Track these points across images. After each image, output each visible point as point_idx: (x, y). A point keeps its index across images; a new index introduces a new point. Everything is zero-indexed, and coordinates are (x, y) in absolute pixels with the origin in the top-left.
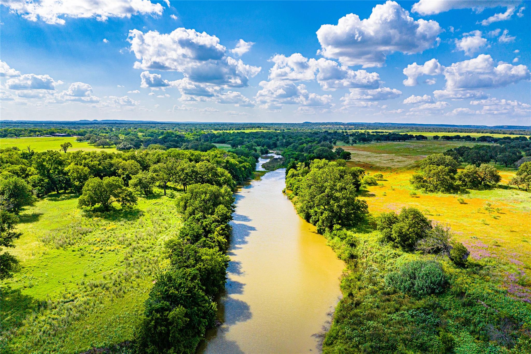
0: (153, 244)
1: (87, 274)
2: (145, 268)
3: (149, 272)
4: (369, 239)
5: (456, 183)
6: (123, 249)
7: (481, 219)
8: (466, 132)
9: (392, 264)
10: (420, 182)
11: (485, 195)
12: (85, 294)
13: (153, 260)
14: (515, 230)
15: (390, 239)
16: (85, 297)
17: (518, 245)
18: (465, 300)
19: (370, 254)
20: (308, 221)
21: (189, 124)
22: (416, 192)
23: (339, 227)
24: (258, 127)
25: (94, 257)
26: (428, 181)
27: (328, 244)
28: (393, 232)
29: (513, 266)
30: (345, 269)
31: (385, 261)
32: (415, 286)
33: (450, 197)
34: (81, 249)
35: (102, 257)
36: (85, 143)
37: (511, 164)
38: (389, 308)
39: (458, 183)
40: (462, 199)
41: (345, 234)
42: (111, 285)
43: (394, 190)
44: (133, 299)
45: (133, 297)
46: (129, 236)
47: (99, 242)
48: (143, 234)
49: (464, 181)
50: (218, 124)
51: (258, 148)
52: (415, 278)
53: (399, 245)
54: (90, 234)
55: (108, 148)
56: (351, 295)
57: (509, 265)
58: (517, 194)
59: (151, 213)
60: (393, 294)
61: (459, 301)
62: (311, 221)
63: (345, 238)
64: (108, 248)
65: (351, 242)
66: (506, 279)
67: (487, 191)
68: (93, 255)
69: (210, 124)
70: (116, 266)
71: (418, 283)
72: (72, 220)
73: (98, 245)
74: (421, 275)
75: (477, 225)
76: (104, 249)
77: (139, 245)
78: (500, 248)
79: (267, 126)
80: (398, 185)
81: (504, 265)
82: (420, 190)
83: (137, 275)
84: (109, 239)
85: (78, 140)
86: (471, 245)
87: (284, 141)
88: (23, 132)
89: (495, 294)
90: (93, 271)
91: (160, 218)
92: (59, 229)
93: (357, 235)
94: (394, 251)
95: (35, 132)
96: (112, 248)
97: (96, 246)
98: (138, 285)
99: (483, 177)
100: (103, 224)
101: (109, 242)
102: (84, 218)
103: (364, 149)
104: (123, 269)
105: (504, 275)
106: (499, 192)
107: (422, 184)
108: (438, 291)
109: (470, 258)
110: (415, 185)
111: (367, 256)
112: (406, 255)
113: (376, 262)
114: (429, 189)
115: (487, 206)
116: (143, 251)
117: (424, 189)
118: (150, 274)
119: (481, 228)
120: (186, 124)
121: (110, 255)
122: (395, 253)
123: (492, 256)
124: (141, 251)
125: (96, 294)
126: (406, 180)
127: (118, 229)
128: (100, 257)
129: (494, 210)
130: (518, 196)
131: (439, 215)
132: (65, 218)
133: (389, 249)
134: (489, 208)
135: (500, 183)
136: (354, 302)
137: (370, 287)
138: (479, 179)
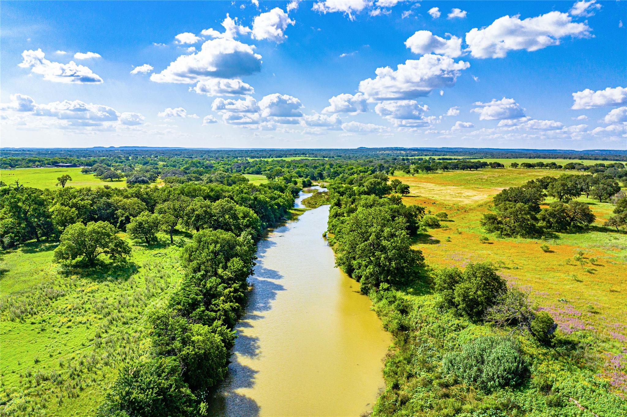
0: (139, 313)
1: (40, 360)
2: (119, 350)
3: (124, 356)
4: (425, 304)
5: (539, 224)
6: (99, 321)
7: (572, 274)
8: (550, 158)
9: (453, 339)
10: (493, 223)
11: (575, 239)
12: (26, 392)
13: (134, 337)
14: (616, 290)
15: (451, 303)
16: (23, 397)
17: (620, 311)
18: (551, 397)
19: (426, 324)
20: (350, 276)
21: (221, 151)
22: (488, 236)
23: (386, 286)
24: (303, 154)
25: (58, 332)
26: (504, 221)
27: (373, 308)
28: (456, 294)
29: (615, 344)
30: (392, 345)
31: (444, 336)
32: (484, 375)
33: (531, 243)
34: (44, 321)
35: (67, 333)
36: (91, 176)
37: (606, 199)
38: (446, 408)
39: (541, 224)
40: (546, 247)
41: (395, 297)
42: (65, 377)
43: (460, 233)
44: (90, 399)
45: (91, 397)
46: (111, 301)
47: (70, 310)
48: (130, 298)
49: (549, 222)
50: (256, 151)
51: (300, 180)
52: (483, 362)
53: (463, 313)
54: (61, 298)
55: (117, 181)
56: (396, 387)
57: (611, 343)
58: (616, 239)
59: (148, 268)
60: (453, 385)
61: (543, 399)
62: (353, 276)
63: (394, 302)
64: (79, 319)
65: (401, 307)
66: (608, 364)
67: (577, 235)
68: (57, 329)
69: (247, 151)
70: (82, 346)
71: (488, 370)
72: (44, 278)
73: (67, 314)
74: (491, 358)
75: (565, 282)
76: (72, 321)
77: (120, 315)
78: (597, 316)
79: (314, 152)
80: (466, 227)
81: (604, 342)
82: (493, 234)
83: (106, 360)
84: (84, 306)
85: (83, 172)
86: (559, 311)
87: (332, 170)
88: (19, 162)
89: (593, 388)
90: (49, 355)
91: (158, 275)
92: (22, 291)
93: (408, 297)
94: (457, 322)
95: (34, 162)
96: (84, 319)
97: (64, 315)
98: (104, 376)
99: (572, 217)
100: (82, 284)
101: (83, 311)
102: (59, 276)
103: (428, 181)
104: (89, 351)
105: (603, 357)
106: (593, 236)
107: (496, 226)
108: (514, 383)
109: (557, 332)
110: (487, 227)
111: (421, 327)
112: (472, 327)
113: (432, 336)
114: (505, 233)
115: (578, 256)
116: (124, 323)
117: (499, 232)
118: (125, 359)
119: (572, 286)
120: (218, 151)
121: (79, 330)
122: (458, 325)
123: (587, 327)
124: (121, 324)
125: (40, 393)
126: (477, 220)
127: (99, 291)
128: (65, 332)
129: (588, 261)
130: (617, 241)
131: (517, 268)
132: (36, 276)
133: (450, 318)
134: (581, 258)
135: (593, 224)
136: (400, 399)
137: (423, 374)
138: (568, 219)
